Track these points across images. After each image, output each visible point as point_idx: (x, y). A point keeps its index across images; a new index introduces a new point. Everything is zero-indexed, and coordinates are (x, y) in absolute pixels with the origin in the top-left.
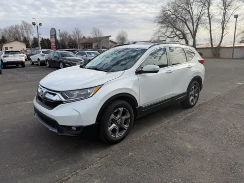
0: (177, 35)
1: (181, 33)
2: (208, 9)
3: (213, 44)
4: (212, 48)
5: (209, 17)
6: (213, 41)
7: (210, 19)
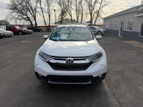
0: (24, 18)
1: (26, 17)
2: (40, 4)
3: (46, 24)
4: (46, 26)
5: (42, 9)
6: (46, 22)
7: (42, 10)
